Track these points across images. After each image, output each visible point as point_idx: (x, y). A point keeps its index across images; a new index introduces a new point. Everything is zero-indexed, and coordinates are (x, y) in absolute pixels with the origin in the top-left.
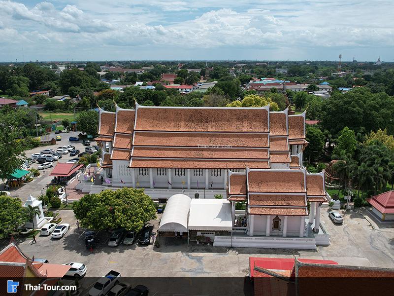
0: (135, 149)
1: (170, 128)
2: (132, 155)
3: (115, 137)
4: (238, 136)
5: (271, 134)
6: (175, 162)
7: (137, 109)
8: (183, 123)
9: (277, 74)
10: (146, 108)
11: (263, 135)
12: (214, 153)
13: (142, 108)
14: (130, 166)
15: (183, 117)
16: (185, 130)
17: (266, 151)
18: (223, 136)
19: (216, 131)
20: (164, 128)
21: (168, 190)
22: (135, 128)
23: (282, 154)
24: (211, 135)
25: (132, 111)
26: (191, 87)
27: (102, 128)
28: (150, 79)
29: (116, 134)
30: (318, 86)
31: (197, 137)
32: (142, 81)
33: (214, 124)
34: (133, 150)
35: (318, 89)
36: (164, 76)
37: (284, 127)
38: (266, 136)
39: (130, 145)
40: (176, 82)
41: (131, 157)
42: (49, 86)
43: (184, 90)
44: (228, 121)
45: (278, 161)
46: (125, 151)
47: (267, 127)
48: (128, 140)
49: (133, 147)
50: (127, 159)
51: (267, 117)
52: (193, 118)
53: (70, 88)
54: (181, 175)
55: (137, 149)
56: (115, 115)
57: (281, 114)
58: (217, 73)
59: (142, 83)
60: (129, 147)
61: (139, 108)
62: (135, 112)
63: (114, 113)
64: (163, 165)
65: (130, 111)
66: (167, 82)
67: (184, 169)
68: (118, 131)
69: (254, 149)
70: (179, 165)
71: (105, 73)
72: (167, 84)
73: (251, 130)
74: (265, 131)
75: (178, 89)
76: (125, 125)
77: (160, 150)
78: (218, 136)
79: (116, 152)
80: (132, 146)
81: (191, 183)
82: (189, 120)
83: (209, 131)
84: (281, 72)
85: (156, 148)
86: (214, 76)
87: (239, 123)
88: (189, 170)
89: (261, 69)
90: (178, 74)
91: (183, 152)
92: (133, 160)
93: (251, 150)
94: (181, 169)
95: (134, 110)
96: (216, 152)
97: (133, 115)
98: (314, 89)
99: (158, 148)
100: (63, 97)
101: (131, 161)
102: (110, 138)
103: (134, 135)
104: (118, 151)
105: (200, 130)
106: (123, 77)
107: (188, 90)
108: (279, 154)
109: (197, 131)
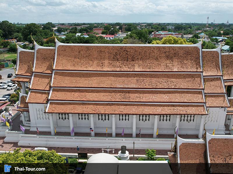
0: (54, 90)
1: (93, 67)
2: (49, 98)
3: (33, 77)
4: (168, 76)
5: (204, 74)
6: (98, 106)
7: (57, 46)
8: (106, 62)
9: (168, 30)
10: (67, 46)
11: (195, 75)
12: (141, 95)
13: (63, 46)
14: (47, 111)
15: (107, 55)
16: (109, 70)
17: (200, 93)
18: (152, 76)
19: (144, 70)
20: (86, 67)
21: (90, 138)
22: (54, 68)
23: (218, 96)
24: (138, 74)
25: (52, 49)
26: (113, 36)
27: (20, 68)
28: (86, 32)
29: (34, 73)
30: (199, 35)
31: (123, 77)
32: (80, 33)
33: (141, 62)
34: (51, 92)
35: (200, 37)
36: (95, 29)
37: (217, 66)
38: (199, 76)
39: (48, 86)
40: (103, 33)
41: (48, 100)
42: (17, 36)
43: (109, 38)
44: (157, 59)
45: (215, 104)
46: (42, 93)
47: (200, 66)
48: (47, 81)
49: (52, 88)
50: (45, 102)
51: (199, 55)
52: (118, 57)
53: (29, 37)
54: (105, 119)
55: (56, 91)
56: (34, 53)
57: (214, 52)
58: (130, 28)
59: (81, 34)
60: (47, 89)
61: (60, 46)
62: (55, 49)
63: (33, 51)
64: (85, 109)
65: (50, 49)
66: (97, 33)
67: (109, 114)
68: (37, 71)
69: (187, 91)
70: (102, 109)
71: (57, 28)
72: (97, 35)
73: (183, 70)
74: (198, 71)
75: (104, 37)
76: (45, 65)
77: (81, 92)
78: (146, 76)
79: (33, 94)
80: (50, 87)
81: (116, 128)
82: (114, 58)
83: (136, 70)
84: (170, 28)
85: (77, 90)
86: (128, 30)
87: (168, 62)
88: (114, 115)
89: (158, 26)
90: (105, 28)
91: (107, 94)
92: (51, 103)
93: (184, 92)
94: (105, 114)
95: (55, 48)
96: (145, 95)
97: (52, 52)
98: (197, 37)
99: (79, 90)
100: (23, 43)
101: (49, 104)
102: (27, 78)
103: (53, 75)
104: (35, 92)
105: (126, 69)
106: (68, 31)
107: (111, 38)
108: (214, 96)
109: (122, 70)
